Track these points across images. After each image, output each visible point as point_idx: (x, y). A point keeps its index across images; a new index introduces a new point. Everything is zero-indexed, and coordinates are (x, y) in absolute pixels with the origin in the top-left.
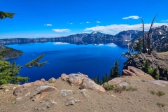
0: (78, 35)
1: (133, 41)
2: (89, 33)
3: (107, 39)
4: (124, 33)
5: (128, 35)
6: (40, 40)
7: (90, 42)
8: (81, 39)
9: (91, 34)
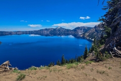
0: (46, 29)
1: (84, 34)
2: (55, 28)
3: (67, 32)
4: (78, 28)
5: (81, 29)
6: (17, 33)
7: (55, 35)
8: (48, 32)
9: (56, 29)
